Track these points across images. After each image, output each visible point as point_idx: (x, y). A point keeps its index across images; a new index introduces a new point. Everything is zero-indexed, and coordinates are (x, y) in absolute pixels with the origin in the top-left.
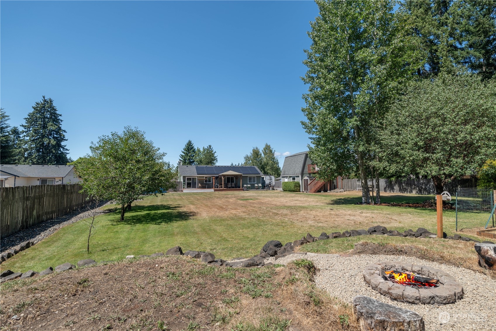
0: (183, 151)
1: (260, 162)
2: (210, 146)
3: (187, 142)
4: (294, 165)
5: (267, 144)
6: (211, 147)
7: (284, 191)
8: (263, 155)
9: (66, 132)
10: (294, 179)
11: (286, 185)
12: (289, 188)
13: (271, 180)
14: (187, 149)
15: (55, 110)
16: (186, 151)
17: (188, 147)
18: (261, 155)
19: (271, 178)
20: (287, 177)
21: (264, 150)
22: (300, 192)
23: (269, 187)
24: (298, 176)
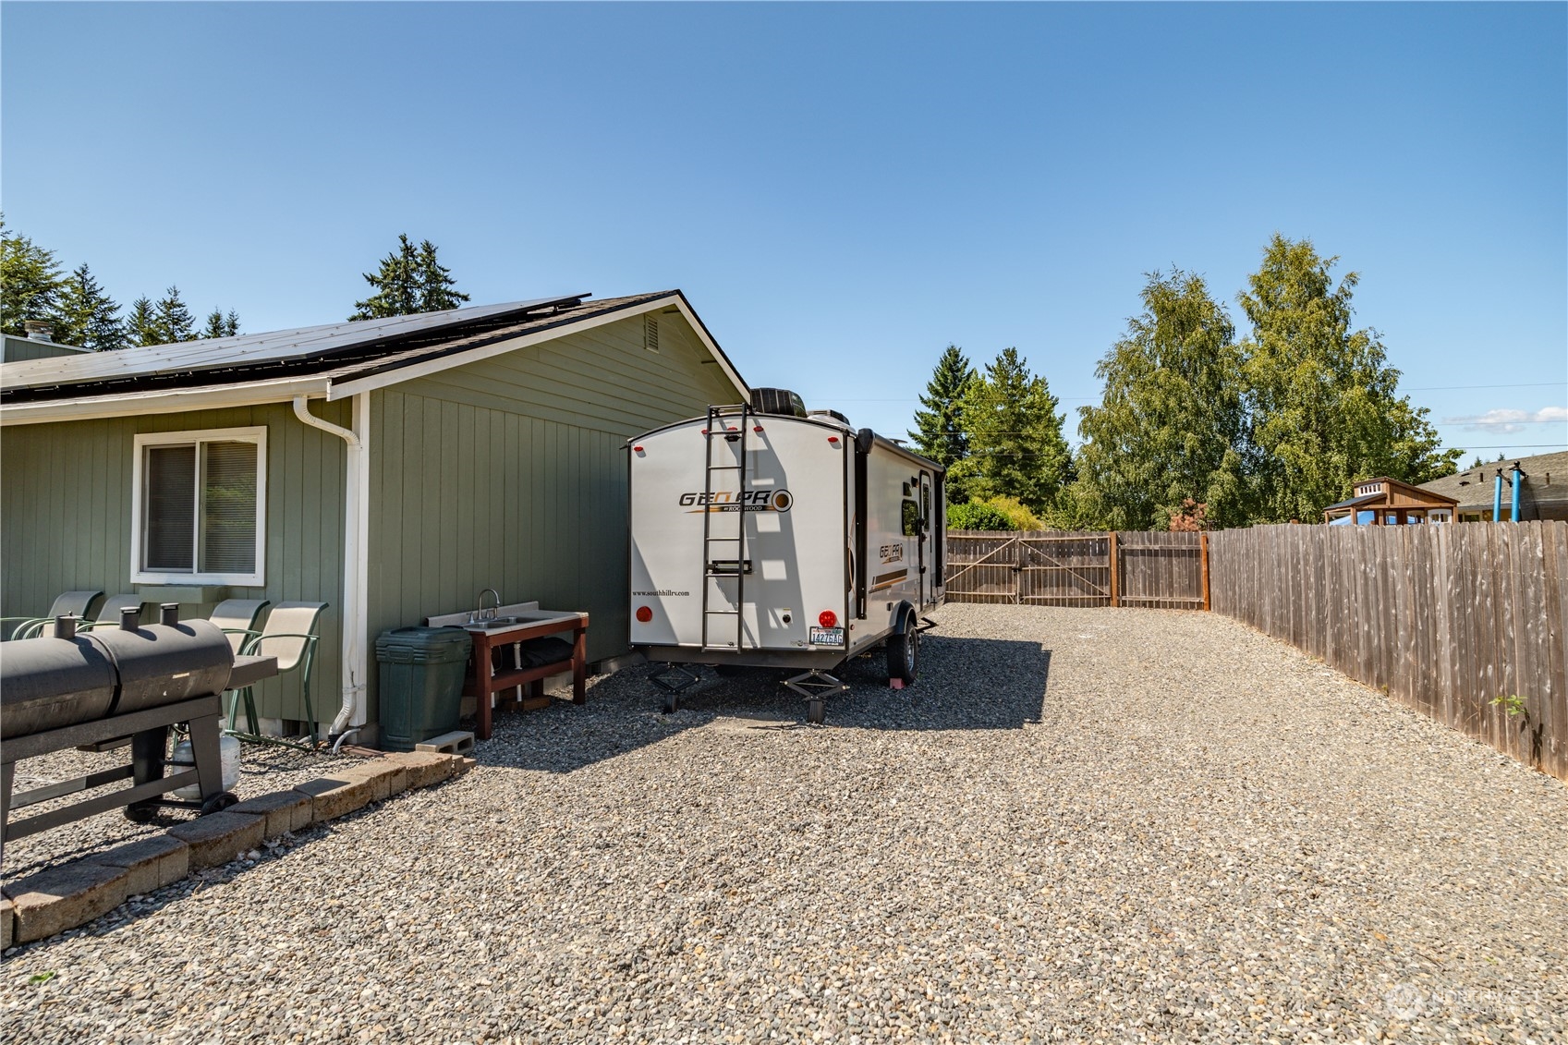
5: (1279, 243)
17: (946, 377)
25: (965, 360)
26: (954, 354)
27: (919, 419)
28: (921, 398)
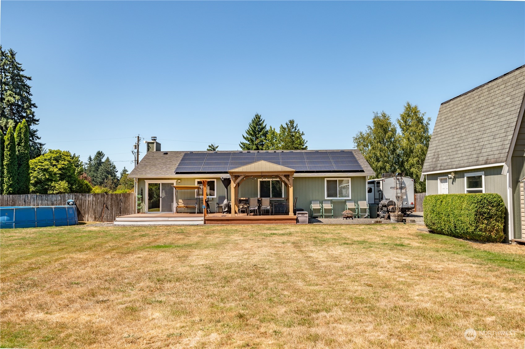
0: (246, 135)
1: (392, 147)
2: (292, 122)
3: (253, 117)
4: (476, 126)
5: (409, 105)
6: (295, 125)
7: (432, 232)
8: (399, 131)
9: (36, 107)
10: (475, 182)
11: (437, 209)
12: (452, 220)
13: (401, 188)
14: (253, 131)
15: (19, 69)
16: (251, 134)
17: (255, 128)
18: (394, 131)
19: (401, 183)
20: (446, 174)
21: (403, 118)
22: (505, 241)
23: (388, 211)
24: (497, 170)
25: (263, 120)
26: (258, 117)
27: (242, 145)
28: (244, 137)
